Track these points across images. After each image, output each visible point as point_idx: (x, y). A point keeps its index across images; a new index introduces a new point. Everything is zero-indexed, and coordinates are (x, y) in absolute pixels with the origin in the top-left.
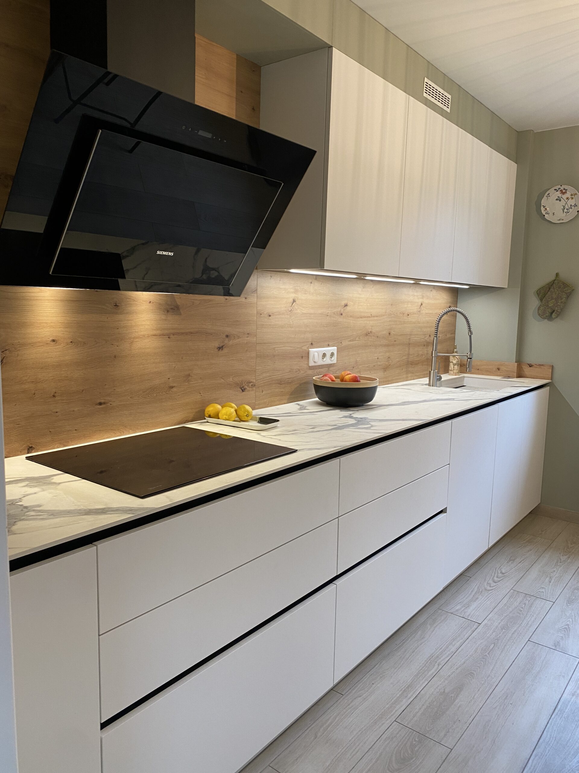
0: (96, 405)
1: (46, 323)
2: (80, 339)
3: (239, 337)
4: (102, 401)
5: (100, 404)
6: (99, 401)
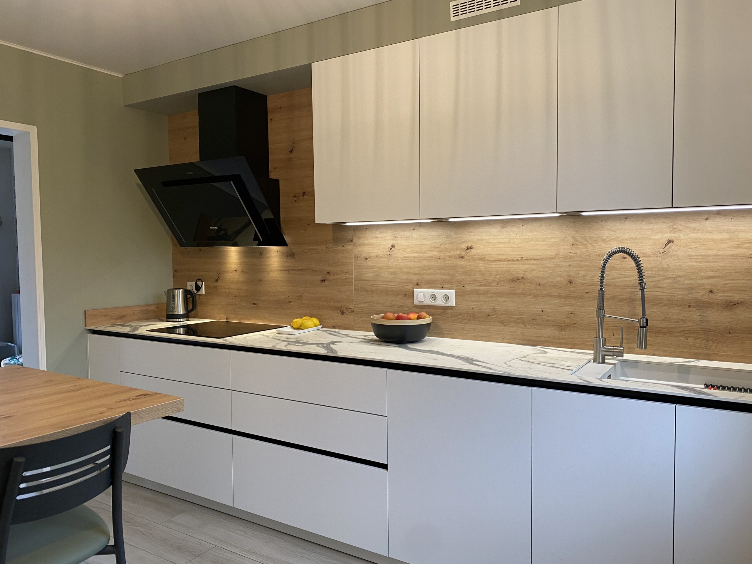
0: (252, 304)
1: (233, 262)
2: (245, 271)
3: (338, 274)
4: (255, 303)
5: (254, 304)
6: (253, 302)
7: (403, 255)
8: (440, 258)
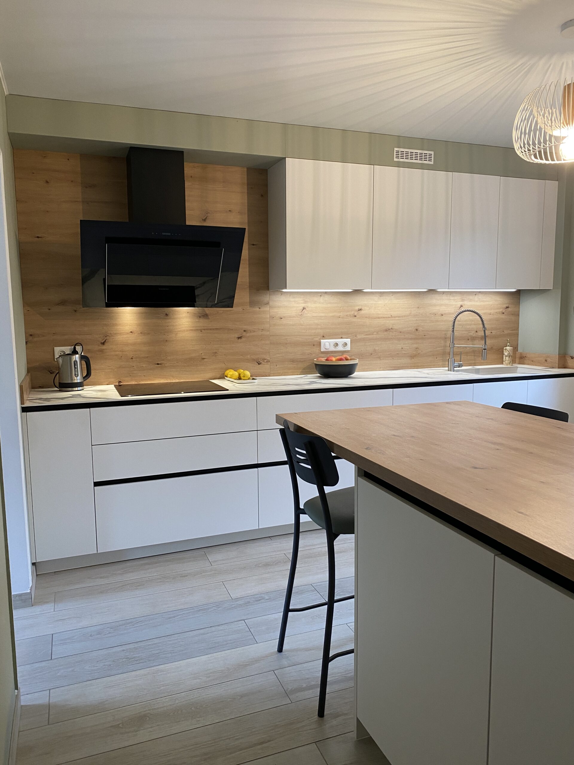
0: (156, 364)
1: (127, 324)
3: (254, 332)
4: (159, 363)
7: (312, 315)
8: (340, 316)
